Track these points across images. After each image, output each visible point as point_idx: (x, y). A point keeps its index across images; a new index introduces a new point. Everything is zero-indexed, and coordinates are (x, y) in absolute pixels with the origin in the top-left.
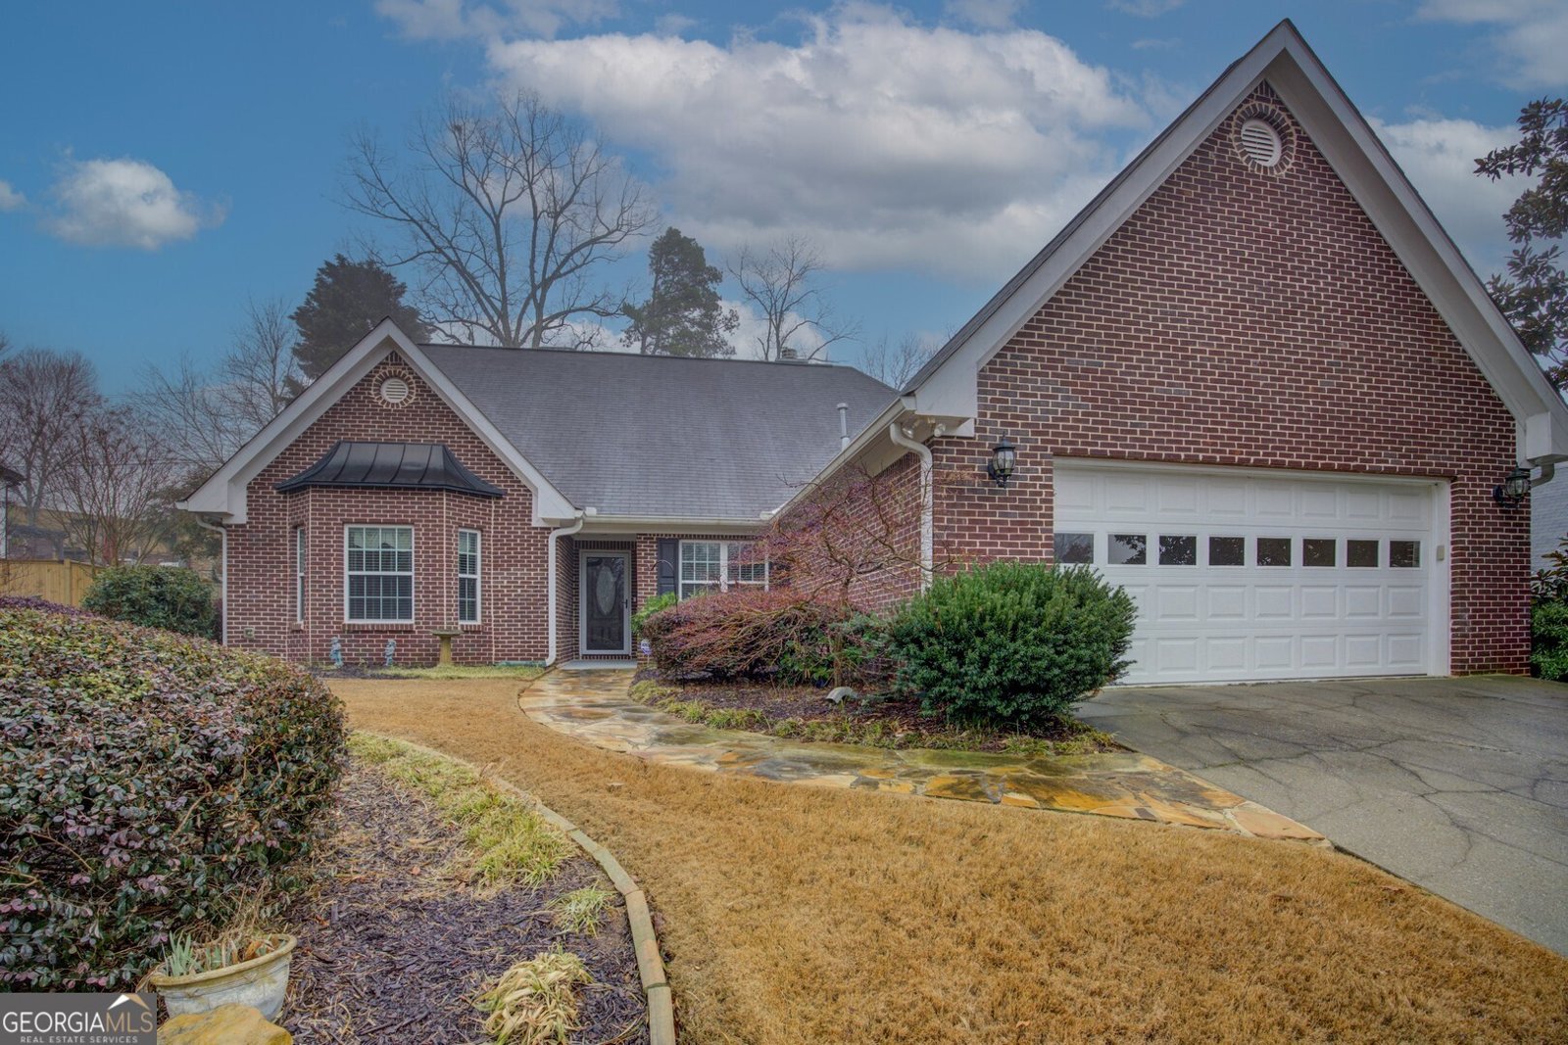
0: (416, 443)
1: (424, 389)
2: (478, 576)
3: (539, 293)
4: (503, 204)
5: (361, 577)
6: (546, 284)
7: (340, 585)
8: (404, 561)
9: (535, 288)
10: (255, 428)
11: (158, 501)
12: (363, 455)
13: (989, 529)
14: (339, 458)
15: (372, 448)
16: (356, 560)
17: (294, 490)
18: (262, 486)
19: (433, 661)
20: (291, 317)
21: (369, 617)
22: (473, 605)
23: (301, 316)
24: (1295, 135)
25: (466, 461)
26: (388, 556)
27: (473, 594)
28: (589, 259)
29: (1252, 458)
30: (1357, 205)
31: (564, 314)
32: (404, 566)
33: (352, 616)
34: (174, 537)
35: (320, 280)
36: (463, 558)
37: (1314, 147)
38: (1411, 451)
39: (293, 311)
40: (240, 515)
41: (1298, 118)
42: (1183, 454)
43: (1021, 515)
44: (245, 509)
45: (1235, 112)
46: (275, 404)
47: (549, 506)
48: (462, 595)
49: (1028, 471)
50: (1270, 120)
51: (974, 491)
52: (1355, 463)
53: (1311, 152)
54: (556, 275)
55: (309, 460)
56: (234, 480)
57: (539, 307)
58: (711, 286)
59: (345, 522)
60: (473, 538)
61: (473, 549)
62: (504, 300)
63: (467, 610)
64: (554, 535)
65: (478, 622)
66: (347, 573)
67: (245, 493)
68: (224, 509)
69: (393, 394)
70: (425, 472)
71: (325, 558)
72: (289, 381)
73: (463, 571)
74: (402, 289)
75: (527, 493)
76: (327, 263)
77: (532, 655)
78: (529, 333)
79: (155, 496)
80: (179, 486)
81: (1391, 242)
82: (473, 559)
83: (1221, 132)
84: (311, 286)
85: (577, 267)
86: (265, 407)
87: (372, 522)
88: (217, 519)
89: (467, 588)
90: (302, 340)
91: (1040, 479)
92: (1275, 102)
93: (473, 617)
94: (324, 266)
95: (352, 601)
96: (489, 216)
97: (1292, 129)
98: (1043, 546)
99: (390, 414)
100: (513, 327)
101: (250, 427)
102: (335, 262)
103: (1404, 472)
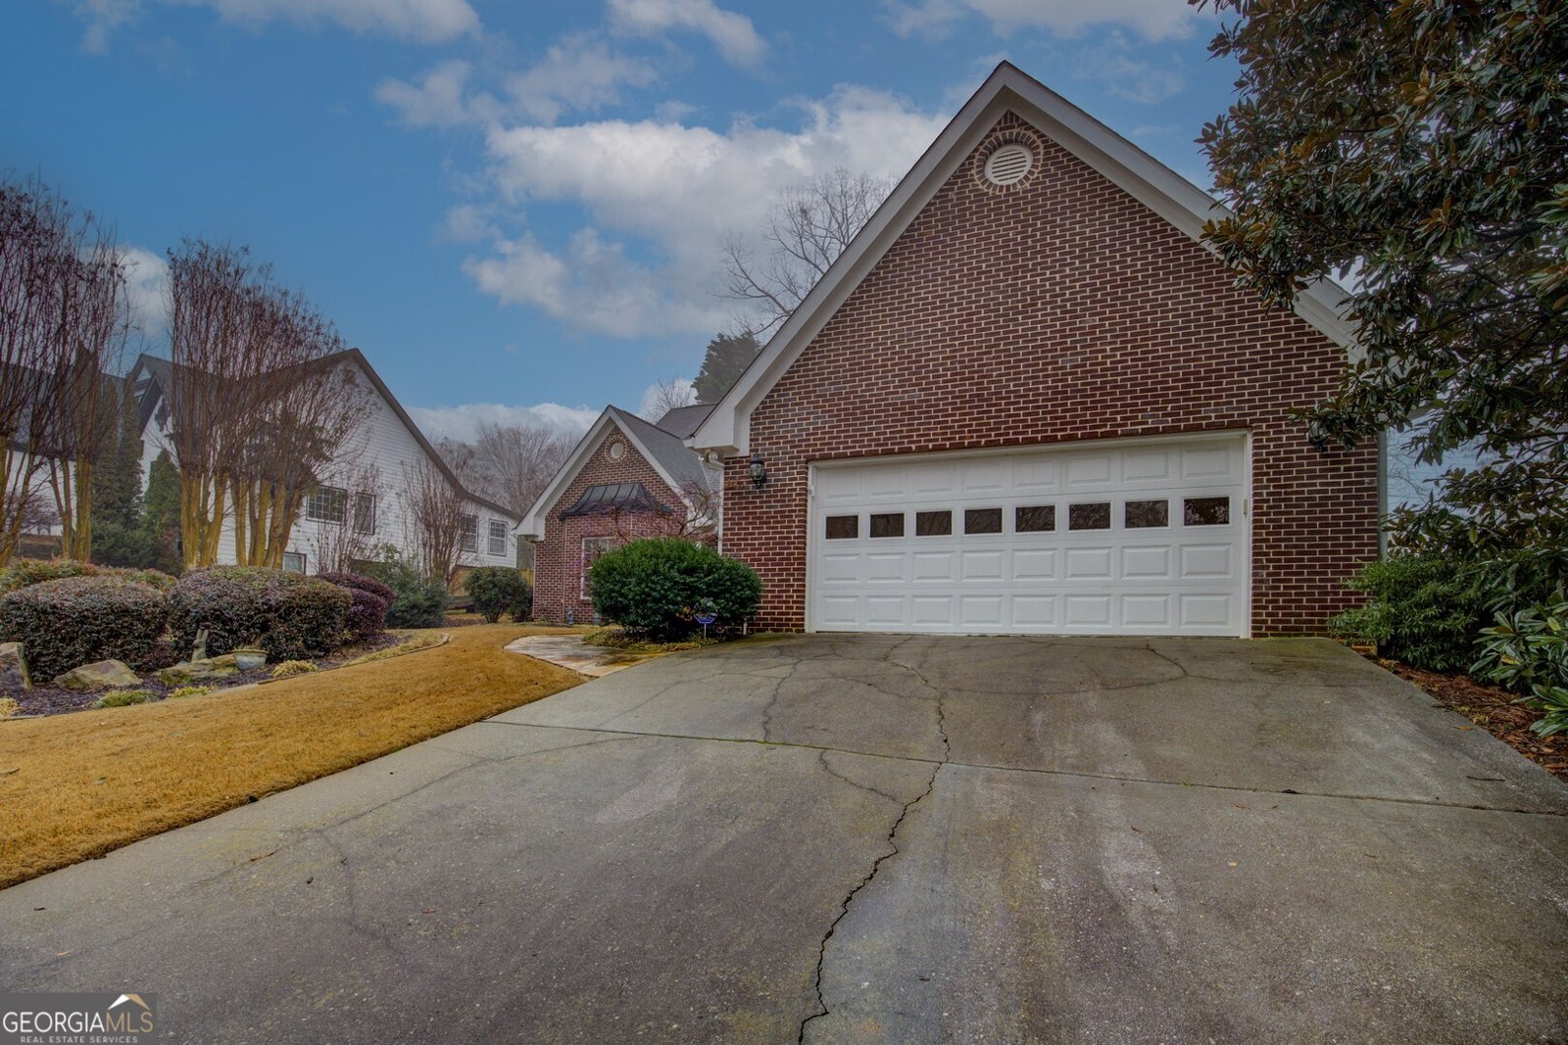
1: (632, 448)
13: (758, 518)
24: (1042, 146)
29: (983, 440)
30: (1114, 186)
37: (1062, 149)
38: (1179, 408)
41: (1043, 131)
42: (913, 446)
43: (781, 506)
45: (976, 150)
49: (787, 474)
50: (1017, 141)
51: (750, 493)
52: (1103, 430)
53: (1060, 154)
67: (543, 522)
76: (713, 342)
81: (1154, 209)
83: (963, 172)
84: (702, 360)
91: (795, 479)
92: (1020, 125)
97: (1039, 142)
98: (796, 527)
102: (718, 340)
103: (1174, 430)
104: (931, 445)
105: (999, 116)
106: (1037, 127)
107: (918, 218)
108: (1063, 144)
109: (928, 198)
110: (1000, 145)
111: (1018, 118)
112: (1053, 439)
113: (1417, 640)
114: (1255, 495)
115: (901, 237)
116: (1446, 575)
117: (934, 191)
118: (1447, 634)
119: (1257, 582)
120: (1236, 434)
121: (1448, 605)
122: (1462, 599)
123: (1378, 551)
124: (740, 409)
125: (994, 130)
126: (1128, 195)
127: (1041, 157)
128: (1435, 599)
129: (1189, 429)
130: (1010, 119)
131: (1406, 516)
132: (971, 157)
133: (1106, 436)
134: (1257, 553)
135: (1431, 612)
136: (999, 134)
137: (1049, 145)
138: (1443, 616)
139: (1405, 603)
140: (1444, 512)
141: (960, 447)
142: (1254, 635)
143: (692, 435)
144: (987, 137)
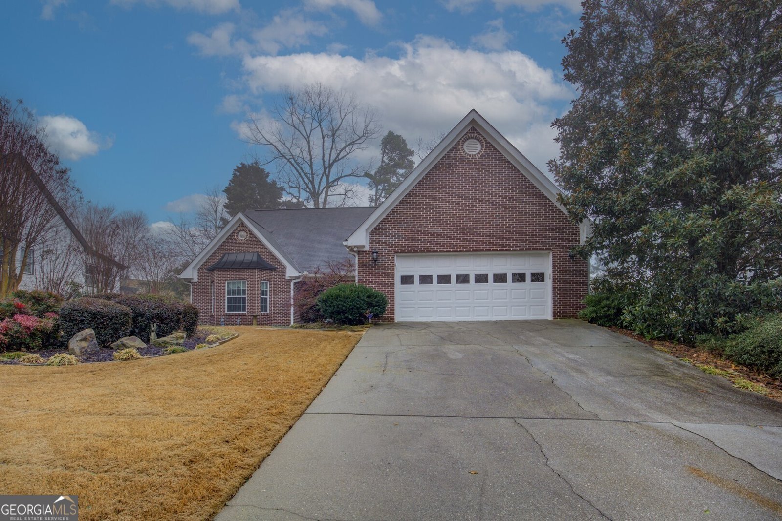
0: (249, 253)
1: (251, 234)
2: (268, 297)
3: (327, 171)
4: (311, 130)
5: (231, 298)
6: (331, 165)
7: (224, 300)
8: (244, 292)
9: (325, 169)
10: (208, 241)
11: (172, 273)
12: (232, 258)
14: (225, 259)
15: (235, 255)
16: (229, 291)
17: (211, 270)
18: (202, 269)
19: (251, 324)
20: (223, 191)
21: (233, 311)
22: (266, 307)
23: (228, 191)
24: (484, 142)
25: (264, 257)
26: (239, 291)
27: (266, 303)
28: (353, 150)
30: (509, 162)
31: (338, 179)
32: (244, 294)
33: (228, 311)
34: (177, 288)
35: (234, 174)
36: (263, 291)
37: (492, 145)
38: (530, 242)
39: (224, 188)
40: (196, 279)
41: (485, 137)
43: (384, 271)
44: (197, 277)
45: (461, 139)
46: (216, 230)
47: (291, 272)
48: (262, 303)
49: (386, 258)
50: (476, 138)
51: (370, 265)
53: (491, 147)
54: (335, 161)
55: (216, 260)
56: (194, 268)
57: (328, 177)
58: (409, 158)
59: (226, 280)
60: (267, 284)
61: (267, 288)
62: (313, 174)
63: (264, 308)
64: (293, 282)
65: (268, 312)
66: (227, 296)
67: (197, 271)
68: (191, 277)
69: (242, 237)
70: (251, 262)
71: (220, 292)
72: (222, 219)
73: (263, 295)
74: (268, 175)
75: (284, 268)
76: (237, 167)
77: (286, 324)
78: (324, 189)
79: (172, 271)
80: (180, 267)
81: (523, 173)
82: (266, 291)
83: (456, 146)
84: (231, 177)
85: (348, 154)
86: (213, 232)
87: (234, 280)
88: (189, 280)
89: (264, 301)
90: (227, 201)
91: (390, 260)
92: (477, 133)
93: (266, 311)
94: (236, 168)
95: (228, 306)
96: (305, 137)
97: (483, 140)
99: (241, 243)
100: (317, 187)
101: (206, 241)
102: (240, 166)
103: (529, 250)
104: (445, 250)
105: (469, 128)
106: (483, 135)
107: (439, 161)
108: (492, 143)
109: (443, 155)
110: (469, 139)
111: (476, 130)
112: (489, 250)
113: (601, 318)
114: (553, 273)
115: (433, 168)
116: (607, 299)
117: (445, 152)
118: (609, 316)
119: (554, 301)
120: (547, 252)
121: (609, 307)
122: (613, 305)
123: (588, 292)
124: (367, 230)
125: (467, 133)
126: (514, 166)
127: (484, 146)
128: (606, 306)
129: (533, 250)
130: (473, 129)
131: (596, 281)
132: (459, 141)
133: (507, 250)
134: (554, 292)
135: (605, 309)
136: (469, 135)
137: (487, 143)
138: (608, 310)
139: (598, 307)
140: (608, 280)
141: (456, 251)
142: (554, 319)
143: (346, 240)
144: (465, 135)
